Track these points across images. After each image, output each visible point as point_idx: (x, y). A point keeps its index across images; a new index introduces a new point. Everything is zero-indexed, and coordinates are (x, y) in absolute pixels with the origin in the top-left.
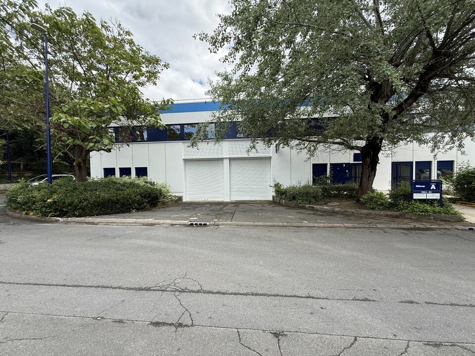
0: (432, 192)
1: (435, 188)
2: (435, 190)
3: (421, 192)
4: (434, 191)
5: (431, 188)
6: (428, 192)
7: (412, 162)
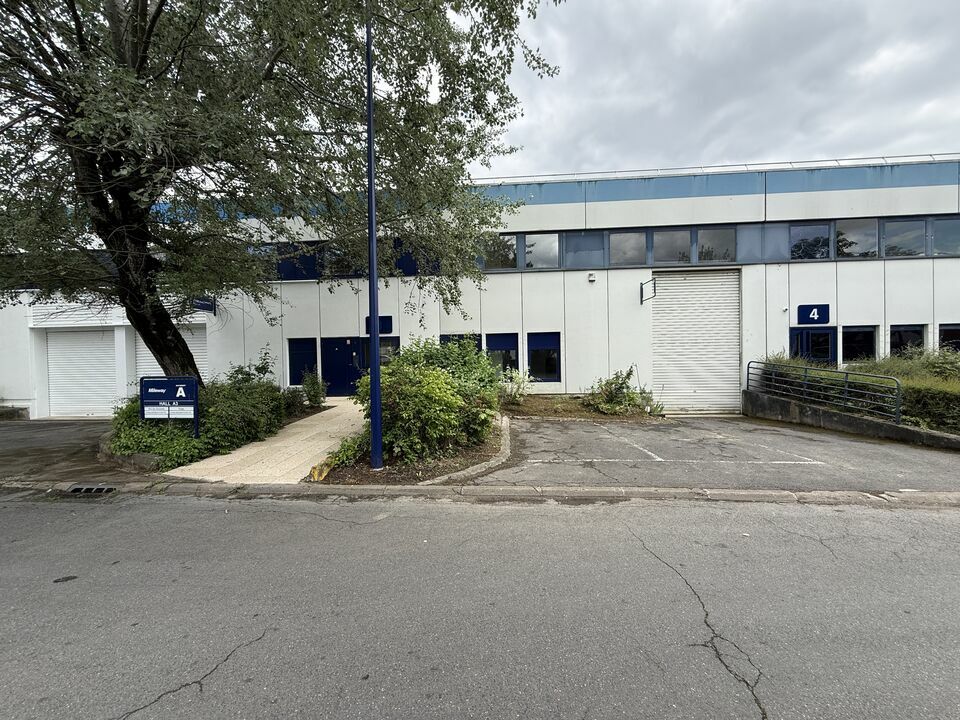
0: (180, 404)
1: (184, 395)
2: (184, 398)
3: (157, 404)
4: (182, 402)
5: (178, 396)
6: (171, 403)
7: (480, 335)
